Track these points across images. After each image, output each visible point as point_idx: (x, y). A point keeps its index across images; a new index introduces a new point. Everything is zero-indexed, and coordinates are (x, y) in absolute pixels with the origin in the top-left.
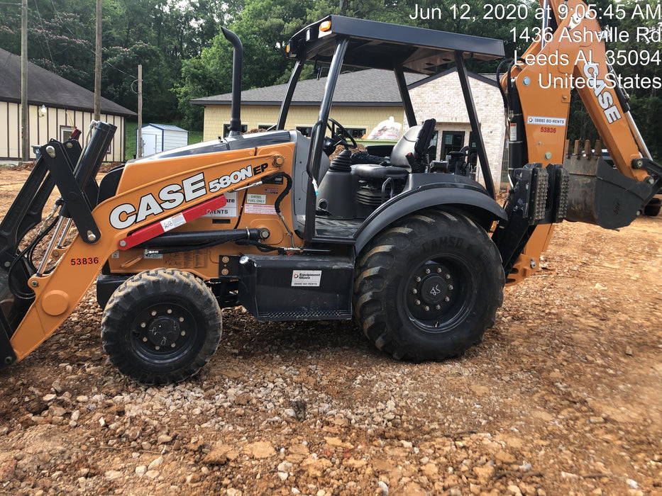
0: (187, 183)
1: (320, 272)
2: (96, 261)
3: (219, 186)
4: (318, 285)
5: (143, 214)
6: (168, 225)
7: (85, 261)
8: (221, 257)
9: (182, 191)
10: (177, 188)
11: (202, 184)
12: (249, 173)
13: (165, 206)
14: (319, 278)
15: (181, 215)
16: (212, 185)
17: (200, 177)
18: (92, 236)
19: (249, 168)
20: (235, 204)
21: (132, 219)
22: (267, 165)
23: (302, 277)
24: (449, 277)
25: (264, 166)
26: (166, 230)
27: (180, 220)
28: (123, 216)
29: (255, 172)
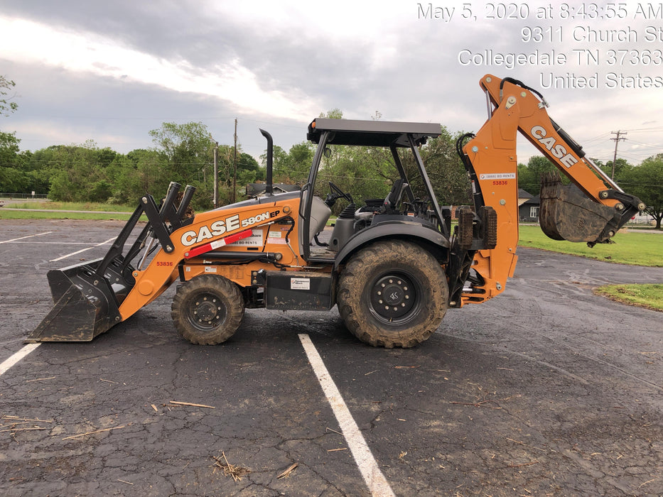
0: (228, 221)
1: (309, 280)
2: (171, 264)
3: (247, 223)
4: (309, 289)
5: (201, 238)
6: (215, 245)
7: (165, 264)
8: (252, 272)
9: (225, 225)
10: (222, 223)
11: (237, 222)
12: (268, 216)
13: (215, 233)
14: (309, 283)
15: (223, 240)
16: (243, 223)
17: (237, 217)
18: (169, 248)
19: (268, 213)
20: (261, 238)
21: (194, 240)
22: (279, 212)
23: (297, 283)
24: (406, 289)
25: (277, 213)
26: (213, 248)
27: (222, 243)
28: (189, 239)
29: (271, 215)
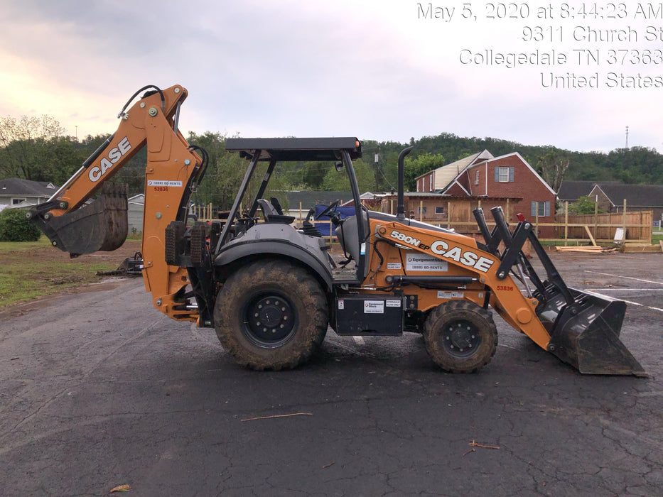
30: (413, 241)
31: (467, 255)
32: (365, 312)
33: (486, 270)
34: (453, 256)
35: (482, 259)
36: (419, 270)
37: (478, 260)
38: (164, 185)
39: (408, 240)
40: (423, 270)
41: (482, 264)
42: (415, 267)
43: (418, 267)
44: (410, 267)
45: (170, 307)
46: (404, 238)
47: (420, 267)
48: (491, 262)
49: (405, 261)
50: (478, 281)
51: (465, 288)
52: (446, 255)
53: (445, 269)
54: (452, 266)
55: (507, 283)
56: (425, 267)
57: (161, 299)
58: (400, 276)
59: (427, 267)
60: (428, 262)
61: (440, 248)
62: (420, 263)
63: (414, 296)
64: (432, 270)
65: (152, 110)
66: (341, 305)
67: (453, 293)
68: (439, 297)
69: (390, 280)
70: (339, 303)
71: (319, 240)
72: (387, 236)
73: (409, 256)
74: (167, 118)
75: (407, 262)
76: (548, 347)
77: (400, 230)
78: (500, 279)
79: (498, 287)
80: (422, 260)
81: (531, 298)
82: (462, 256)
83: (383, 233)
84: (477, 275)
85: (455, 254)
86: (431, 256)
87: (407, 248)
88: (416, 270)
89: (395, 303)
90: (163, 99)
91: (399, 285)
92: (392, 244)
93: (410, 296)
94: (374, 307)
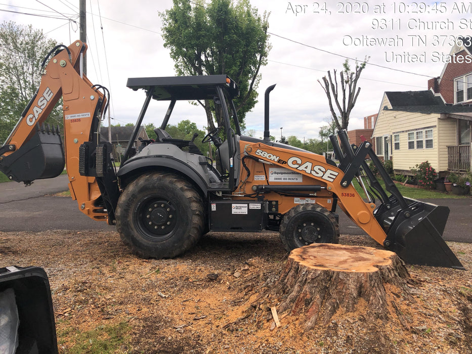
30: (273, 158)
31: (316, 168)
32: (233, 213)
33: (332, 180)
34: (305, 169)
35: (329, 172)
36: (279, 181)
37: (325, 172)
38: (77, 117)
39: (270, 156)
40: (283, 181)
41: (329, 176)
42: (276, 179)
43: (278, 179)
44: (272, 178)
45: (91, 210)
46: (267, 155)
47: (280, 179)
48: (336, 174)
49: (268, 174)
50: (326, 189)
51: (315, 195)
52: (300, 168)
53: (300, 180)
54: (305, 177)
55: (349, 191)
56: (284, 179)
57: (84, 204)
58: (263, 186)
59: (286, 179)
60: (286, 175)
61: (295, 162)
62: (280, 176)
63: (276, 201)
64: (290, 181)
65: (62, 62)
66: (214, 207)
67: (307, 199)
68: (295, 203)
69: (255, 188)
70: (212, 206)
71: (199, 157)
72: (252, 154)
73: (271, 170)
74: (74, 68)
75: (270, 175)
76: (384, 243)
77: (263, 149)
78: (344, 187)
79: (342, 194)
80: (282, 173)
81: (370, 202)
82: (312, 169)
83: (250, 152)
84: (325, 184)
85: (307, 168)
86: (289, 169)
87: (269, 163)
88: (277, 181)
89: (257, 206)
90: (69, 53)
91: (262, 193)
92: (256, 159)
93: (272, 201)
94: (240, 209)
